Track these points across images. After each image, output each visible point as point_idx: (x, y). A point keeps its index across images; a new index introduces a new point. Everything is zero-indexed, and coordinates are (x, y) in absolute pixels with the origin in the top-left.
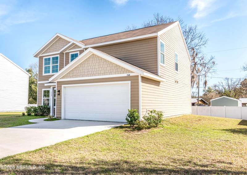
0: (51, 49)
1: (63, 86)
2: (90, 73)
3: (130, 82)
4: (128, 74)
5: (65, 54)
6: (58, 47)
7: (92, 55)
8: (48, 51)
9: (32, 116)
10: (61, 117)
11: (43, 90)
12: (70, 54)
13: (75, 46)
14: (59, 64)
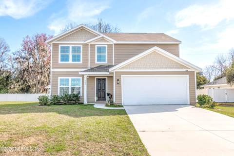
0: (70, 37)
1: (122, 76)
8: (67, 39)
10: (122, 104)
11: (59, 78)
12: (96, 46)
13: (103, 39)
14: (81, 54)
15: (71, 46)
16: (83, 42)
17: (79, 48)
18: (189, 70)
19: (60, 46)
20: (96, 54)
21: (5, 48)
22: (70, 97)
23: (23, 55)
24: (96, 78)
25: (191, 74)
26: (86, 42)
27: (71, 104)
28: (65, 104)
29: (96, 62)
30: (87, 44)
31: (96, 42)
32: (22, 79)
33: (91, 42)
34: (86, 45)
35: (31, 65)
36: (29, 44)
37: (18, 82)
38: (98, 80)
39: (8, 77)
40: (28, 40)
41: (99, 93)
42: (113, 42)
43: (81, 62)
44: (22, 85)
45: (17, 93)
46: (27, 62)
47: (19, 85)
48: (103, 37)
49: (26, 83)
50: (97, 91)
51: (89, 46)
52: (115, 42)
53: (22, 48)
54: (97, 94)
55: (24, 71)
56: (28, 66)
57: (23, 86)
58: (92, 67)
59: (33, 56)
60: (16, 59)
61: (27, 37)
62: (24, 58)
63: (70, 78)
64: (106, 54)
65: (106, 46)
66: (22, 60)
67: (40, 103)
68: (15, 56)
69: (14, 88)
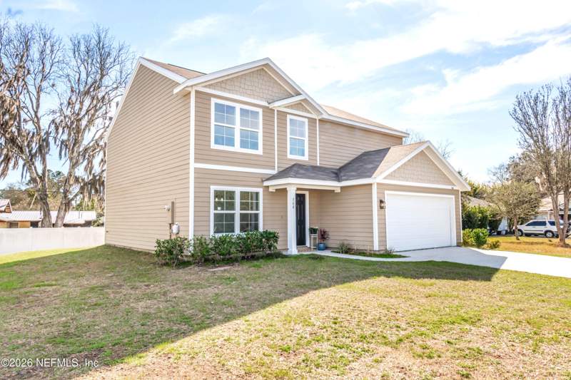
1: (386, 192)
3: (453, 197)
5: (276, 111)
11: (213, 188)
12: (288, 117)
13: (300, 104)
14: (260, 131)
15: (238, 107)
16: (265, 104)
18: (454, 188)
19: (212, 100)
20: (288, 138)
29: (289, 155)
30: (272, 110)
34: (269, 112)
43: (260, 152)
51: (276, 114)
63: (238, 190)
64: (306, 139)
65: (306, 120)
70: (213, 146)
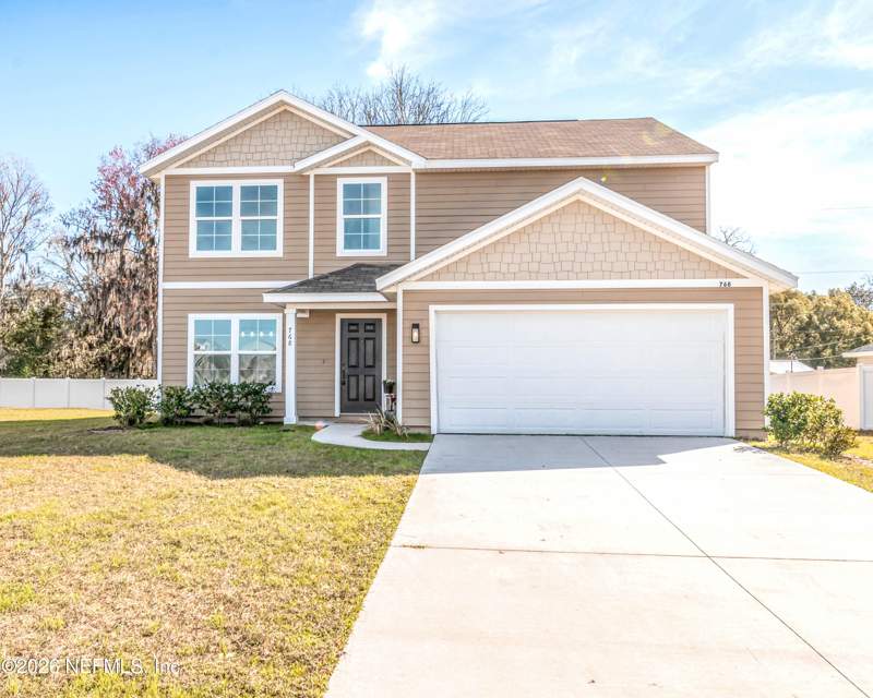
0: (233, 149)
1: (433, 308)
2: (567, 266)
3: (730, 307)
4: (727, 281)
5: (312, 180)
6: (276, 149)
7: (575, 202)
8: (222, 158)
9: (151, 426)
10: (430, 427)
11: (193, 318)
12: (341, 182)
13: (367, 154)
14: (280, 217)
15: (237, 185)
16: (287, 169)
17: (270, 192)
18: (735, 283)
19: (194, 185)
20: (341, 218)
21: (34, 199)
22: (231, 396)
23: (102, 225)
24: (339, 317)
25: (745, 299)
26: (299, 166)
27: (231, 425)
28: (209, 423)
29: (341, 251)
30: (301, 178)
31: (341, 164)
32: (100, 321)
33: (318, 166)
34: (297, 181)
35: (133, 266)
36: (123, 180)
37: (86, 333)
38: (350, 326)
39: (47, 314)
40: (119, 164)
41: (353, 380)
42: (409, 163)
43: (279, 252)
44: (100, 344)
45: (84, 376)
46: (117, 255)
47: (91, 347)
48: (368, 144)
49: (115, 337)
50: (342, 372)
51: (311, 182)
52: (419, 163)
53: (94, 197)
54: (342, 383)
55: (107, 290)
56: (121, 269)
57: (106, 348)
58: (326, 271)
59: (138, 229)
60: (76, 242)
61: (114, 153)
62: (105, 238)
63: (235, 319)
64: (383, 216)
65: (383, 181)
66: (99, 245)
67: (118, 417)
68: (72, 232)
69: (72, 357)
70: (194, 253)
